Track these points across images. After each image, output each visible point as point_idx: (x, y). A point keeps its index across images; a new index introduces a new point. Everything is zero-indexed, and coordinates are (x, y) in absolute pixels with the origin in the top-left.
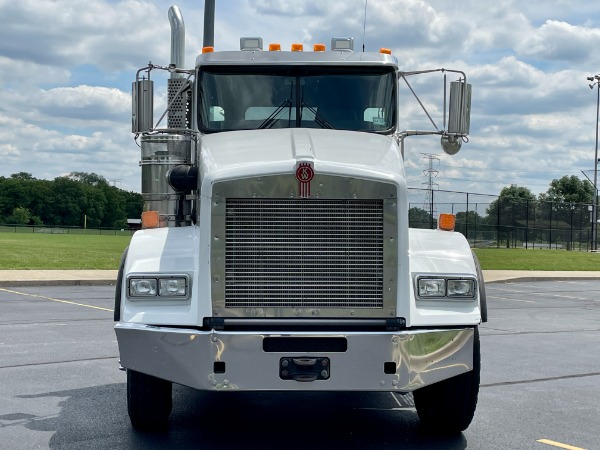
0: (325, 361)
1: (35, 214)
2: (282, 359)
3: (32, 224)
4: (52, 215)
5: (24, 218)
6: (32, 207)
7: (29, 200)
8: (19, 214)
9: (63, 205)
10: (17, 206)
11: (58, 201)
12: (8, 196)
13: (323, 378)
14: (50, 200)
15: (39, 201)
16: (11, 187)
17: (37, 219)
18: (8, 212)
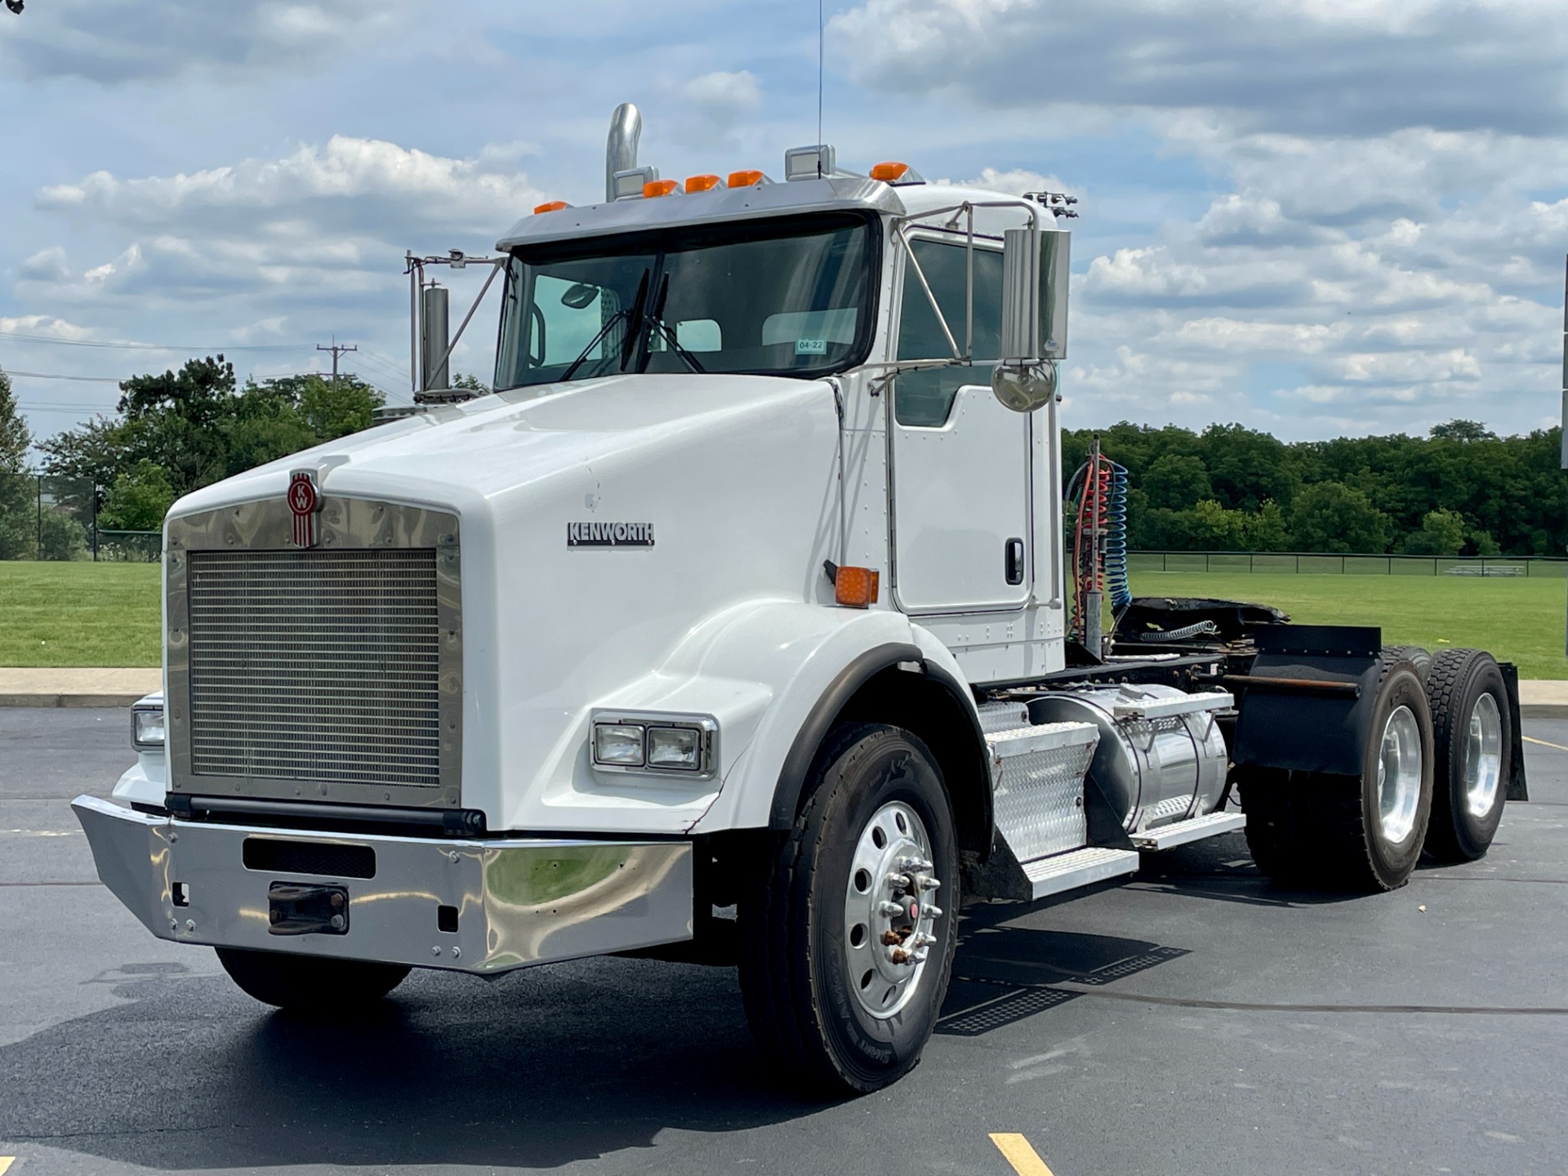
0: (339, 896)
1: (1482, 527)
2: (274, 885)
3: (1470, 551)
4: (1525, 528)
5: (1451, 537)
6: (1473, 508)
7: (1464, 491)
8: (1438, 527)
9: (1553, 501)
10: (1434, 507)
11: (1539, 493)
12: (1414, 482)
13: (335, 931)
14: (1517, 488)
15: (1490, 491)
16: (1421, 459)
17: (1485, 538)
18: (1412, 521)
